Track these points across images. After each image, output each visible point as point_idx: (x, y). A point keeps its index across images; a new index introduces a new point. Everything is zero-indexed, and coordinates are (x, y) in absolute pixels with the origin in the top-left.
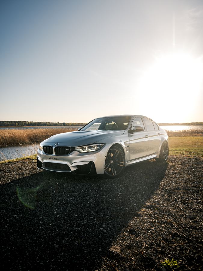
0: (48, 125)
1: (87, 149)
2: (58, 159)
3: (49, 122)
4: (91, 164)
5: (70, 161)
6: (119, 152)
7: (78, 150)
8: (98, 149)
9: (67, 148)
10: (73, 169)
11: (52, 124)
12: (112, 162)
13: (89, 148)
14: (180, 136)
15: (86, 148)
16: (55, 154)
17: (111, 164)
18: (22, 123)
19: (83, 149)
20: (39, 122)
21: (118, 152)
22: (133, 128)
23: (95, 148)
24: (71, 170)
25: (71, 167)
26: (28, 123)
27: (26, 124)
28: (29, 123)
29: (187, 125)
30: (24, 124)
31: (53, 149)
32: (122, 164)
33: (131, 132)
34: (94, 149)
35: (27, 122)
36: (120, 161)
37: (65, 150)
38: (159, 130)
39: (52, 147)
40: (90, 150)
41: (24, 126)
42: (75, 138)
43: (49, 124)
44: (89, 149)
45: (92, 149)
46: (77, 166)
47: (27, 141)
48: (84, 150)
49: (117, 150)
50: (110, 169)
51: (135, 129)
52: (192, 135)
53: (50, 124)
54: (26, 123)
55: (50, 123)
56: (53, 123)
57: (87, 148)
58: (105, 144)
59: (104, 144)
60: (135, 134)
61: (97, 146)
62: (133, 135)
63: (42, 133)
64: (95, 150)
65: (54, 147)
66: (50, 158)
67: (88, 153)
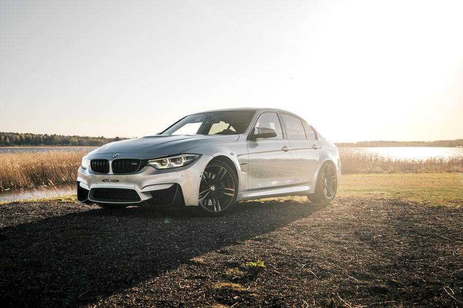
0: (74, 144)
1: (168, 163)
2: (118, 181)
3: (76, 135)
4: (176, 188)
5: (139, 183)
6: (226, 170)
7: (155, 165)
8: (187, 162)
9: (134, 161)
10: (144, 198)
11: (85, 141)
12: (213, 189)
13: (174, 160)
14: (416, 172)
15: (166, 162)
16: (112, 173)
17: (211, 191)
18: (3, 137)
19: (161, 162)
20: (49, 134)
21: (223, 170)
22: (256, 132)
23: (184, 161)
24: (140, 199)
25: (141, 194)
26: (18, 137)
27: (14, 139)
28: (21, 137)
29: (447, 146)
30: (8, 140)
31: (109, 164)
32: (232, 192)
33: (252, 138)
34: (181, 163)
35: (17, 134)
36: (228, 188)
37: (130, 164)
38: (317, 138)
39: (107, 161)
40: (174, 165)
41: (7, 144)
42: (148, 146)
43: (76, 140)
44: (173, 163)
45: (177, 163)
46: (151, 193)
47: (21, 182)
48: (162, 165)
49: (222, 168)
50: (210, 200)
51: (261, 132)
52: (447, 170)
53: (79, 141)
54: (14, 137)
55: (79, 137)
56: (87, 138)
57: (169, 161)
58: (201, 155)
59: (198, 155)
60: (261, 142)
61: (187, 158)
62: (257, 145)
63: (60, 161)
64: (182, 165)
65: (111, 160)
66: (103, 181)
67: (171, 169)
